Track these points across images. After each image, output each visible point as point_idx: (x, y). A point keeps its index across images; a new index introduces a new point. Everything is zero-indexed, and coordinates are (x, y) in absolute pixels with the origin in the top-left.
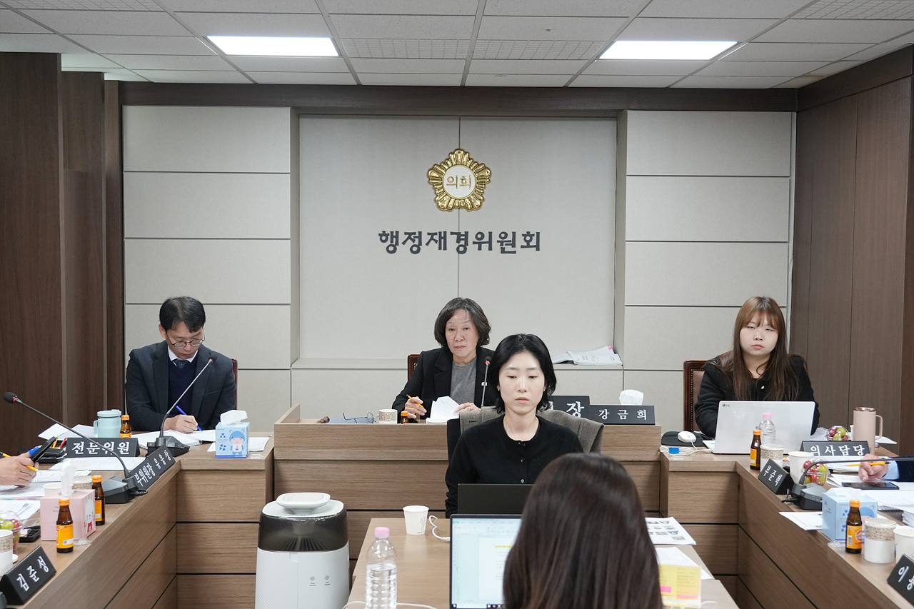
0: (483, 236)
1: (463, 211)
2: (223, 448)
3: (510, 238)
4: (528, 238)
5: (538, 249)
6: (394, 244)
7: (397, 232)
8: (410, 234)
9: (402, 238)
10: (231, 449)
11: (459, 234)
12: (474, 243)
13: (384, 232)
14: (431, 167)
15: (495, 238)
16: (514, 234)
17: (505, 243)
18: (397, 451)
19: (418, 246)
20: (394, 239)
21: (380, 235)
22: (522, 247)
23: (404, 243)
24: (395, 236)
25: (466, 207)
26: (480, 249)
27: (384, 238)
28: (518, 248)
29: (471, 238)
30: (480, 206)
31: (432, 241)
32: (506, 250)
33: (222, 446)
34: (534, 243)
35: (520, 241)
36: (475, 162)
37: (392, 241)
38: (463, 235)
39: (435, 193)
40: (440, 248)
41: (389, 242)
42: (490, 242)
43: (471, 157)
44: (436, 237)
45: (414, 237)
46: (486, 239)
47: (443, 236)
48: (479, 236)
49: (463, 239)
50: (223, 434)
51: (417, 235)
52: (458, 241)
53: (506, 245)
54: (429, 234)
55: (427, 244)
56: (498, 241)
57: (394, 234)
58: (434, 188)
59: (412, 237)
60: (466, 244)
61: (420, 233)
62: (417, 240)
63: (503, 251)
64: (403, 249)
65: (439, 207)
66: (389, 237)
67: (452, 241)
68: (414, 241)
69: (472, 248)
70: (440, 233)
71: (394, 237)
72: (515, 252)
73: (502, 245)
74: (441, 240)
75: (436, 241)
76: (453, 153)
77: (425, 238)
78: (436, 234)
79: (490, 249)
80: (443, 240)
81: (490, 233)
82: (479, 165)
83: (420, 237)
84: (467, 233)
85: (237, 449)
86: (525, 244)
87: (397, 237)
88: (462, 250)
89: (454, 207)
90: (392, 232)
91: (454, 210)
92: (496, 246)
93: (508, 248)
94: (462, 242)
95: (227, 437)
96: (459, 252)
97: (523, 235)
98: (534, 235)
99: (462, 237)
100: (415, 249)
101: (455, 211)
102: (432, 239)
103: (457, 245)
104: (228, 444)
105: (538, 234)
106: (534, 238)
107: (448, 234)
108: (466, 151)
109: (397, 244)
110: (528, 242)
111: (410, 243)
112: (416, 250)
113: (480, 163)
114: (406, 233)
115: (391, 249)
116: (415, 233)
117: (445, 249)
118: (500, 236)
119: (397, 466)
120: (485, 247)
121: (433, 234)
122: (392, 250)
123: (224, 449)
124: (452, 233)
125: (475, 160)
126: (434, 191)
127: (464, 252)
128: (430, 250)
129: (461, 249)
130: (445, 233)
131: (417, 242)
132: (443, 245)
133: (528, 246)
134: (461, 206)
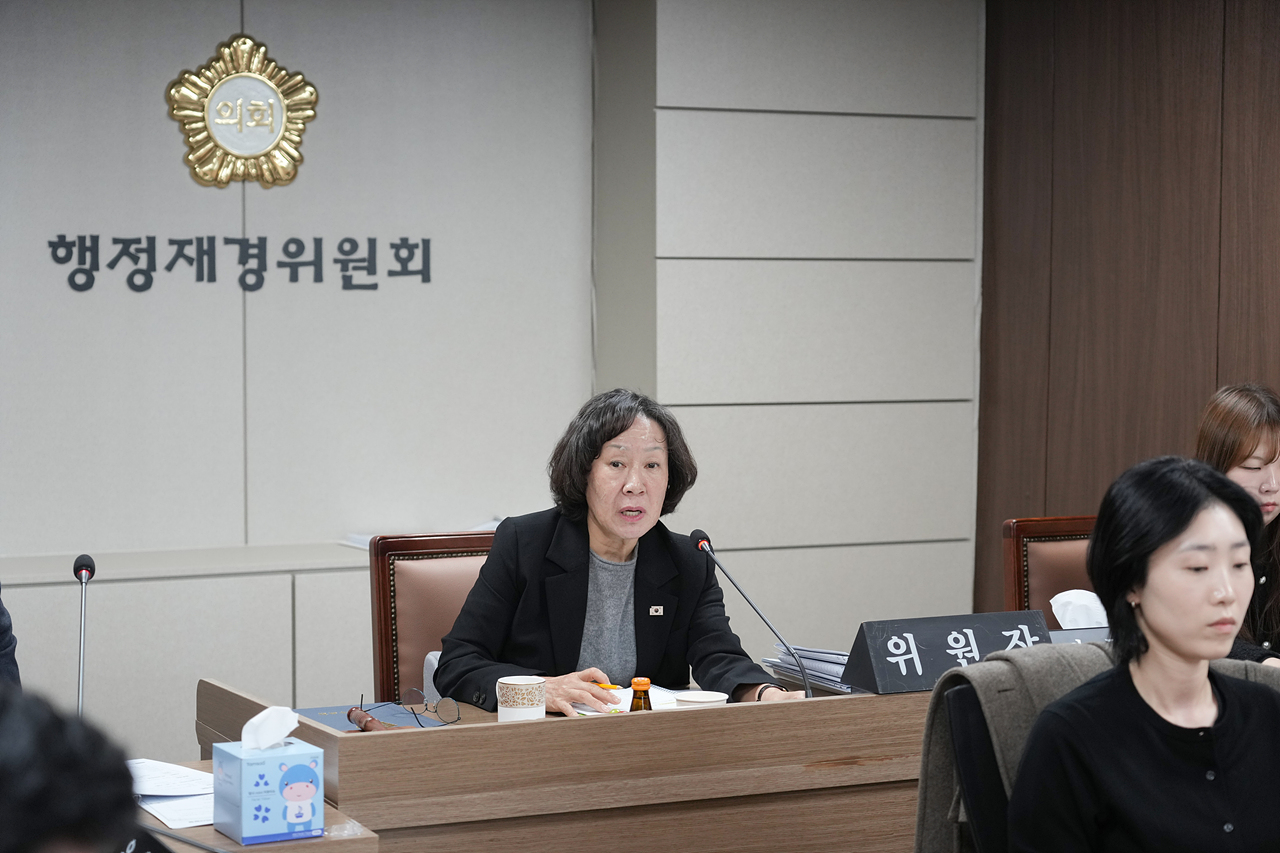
0: (301, 247)
1: (253, 187)
2: (262, 814)
3: (363, 252)
4: (404, 253)
5: (426, 278)
6: (87, 266)
7: (95, 239)
8: (126, 243)
9: (108, 251)
10: (285, 816)
11: (244, 244)
12: (281, 265)
13: (62, 238)
14: (175, 76)
15: (330, 252)
16: (372, 243)
17: (351, 265)
18: (642, 782)
19: (148, 273)
20: (88, 255)
21: (52, 244)
22: (392, 273)
23: (112, 265)
24: (89, 247)
25: (260, 177)
26: (294, 278)
27: (61, 252)
28: (381, 277)
29: (274, 254)
30: (293, 176)
31: (181, 262)
32: (355, 281)
33: (258, 809)
34: (416, 264)
35: (386, 260)
36: (281, 69)
37: (82, 261)
38: (253, 246)
39: (187, 142)
40: (200, 278)
41: (73, 264)
42: (317, 263)
43: (270, 56)
44: (191, 251)
45: (139, 250)
46: (309, 255)
47: (205, 246)
48: (293, 248)
49: (253, 256)
50: (262, 777)
51: (144, 245)
52: (243, 260)
53: (355, 268)
54: (172, 242)
55: (169, 267)
56: (336, 261)
57: (88, 243)
58: (182, 129)
59: (132, 249)
60: (263, 266)
61: (151, 241)
62: (143, 257)
63: (348, 284)
64: (111, 281)
65: (195, 176)
66: (75, 250)
67: (227, 260)
68: (136, 260)
69: (276, 276)
70: (200, 240)
71: (88, 249)
72: (374, 287)
73: (345, 268)
74: (202, 257)
75: (190, 261)
76: (229, 45)
77: (164, 254)
78: (189, 242)
79: (318, 278)
80: (205, 258)
81: (318, 242)
82: (291, 76)
83: (151, 250)
84: (262, 242)
85: (299, 816)
86: (397, 267)
87: (95, 250)
88: (252, 282)
89: (233, 177)
90: (82, 239)
91: (233, 185)
92: (331, 272)
93: (360, 277)
94: (253, 264)
95: (275, 784)
96: (246, 287)
97: (393, 246)
98: (416, 246)
99: (251, 251)
100: (139, 280)
101: (236, 187)
102: (180, 254)
103: (240, 270)
104: (274, 802)
105: (426, 243)
106: (418, 253)
107: (219, 244)
108: (258, 40)
109: (95, 266)
110: (404, 262)
111: (126, 265)
112: (142, 282)
113: (291, 71)
114: (116, 241)
115: (80, 279)
116: (138, 241)
117: (212, 278)
118: (340, 249)
119: (636, 821)
120: (306, 273)
121: (181, 244)
122: (84, 282)
123: (265, 819)
124: (228, 241)
125: (280, 64)
126: (181, 137)
127: (259, 285)
128: (176, 282)
129: (251, 279)
130: (212, 240)
131: (143, 263)
132: (207, 272)
133: (405, 272)
134: (249, 174)
